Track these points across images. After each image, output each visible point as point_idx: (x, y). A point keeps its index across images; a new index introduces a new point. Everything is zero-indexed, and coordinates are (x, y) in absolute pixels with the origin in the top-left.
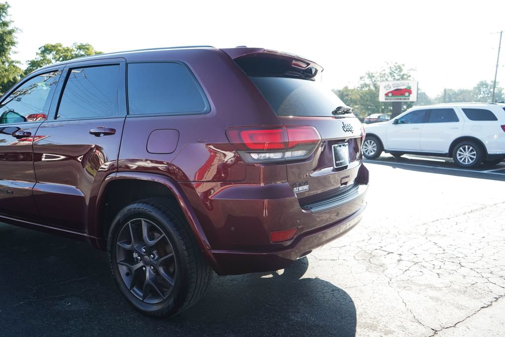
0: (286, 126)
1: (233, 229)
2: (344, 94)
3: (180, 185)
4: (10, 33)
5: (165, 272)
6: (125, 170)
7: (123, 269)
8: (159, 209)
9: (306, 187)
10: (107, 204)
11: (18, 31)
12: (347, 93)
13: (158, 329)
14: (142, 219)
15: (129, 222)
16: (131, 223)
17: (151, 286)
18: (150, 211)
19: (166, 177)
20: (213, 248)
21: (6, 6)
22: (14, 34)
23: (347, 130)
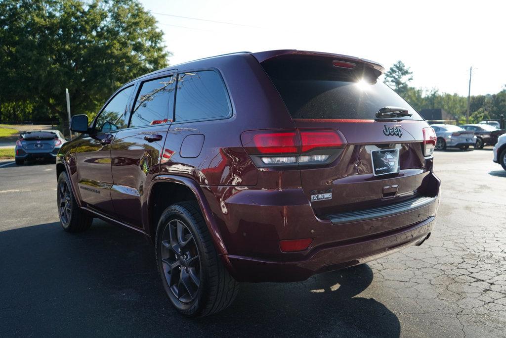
0: (301, 130)
1: (245, 234)
2: (500, 100)
3: (202, 188)
4: (163, 56)
5: (193, 273)
6: (165, 173)
7: (166, 268)
8: (189, 211)
9: (328, 195)
10: (155, 205)
11: (170, 55)
12: (503, 98)
13: (185, 327)
14: (178, 220)
15: (169, 223)
16: (171, 223)
17: (183, 285)
18: (182, 213)
19: (191, 180)
20: (229, 253)
21: (161, 34)
22: (166, 58)
23: (390, 134)
